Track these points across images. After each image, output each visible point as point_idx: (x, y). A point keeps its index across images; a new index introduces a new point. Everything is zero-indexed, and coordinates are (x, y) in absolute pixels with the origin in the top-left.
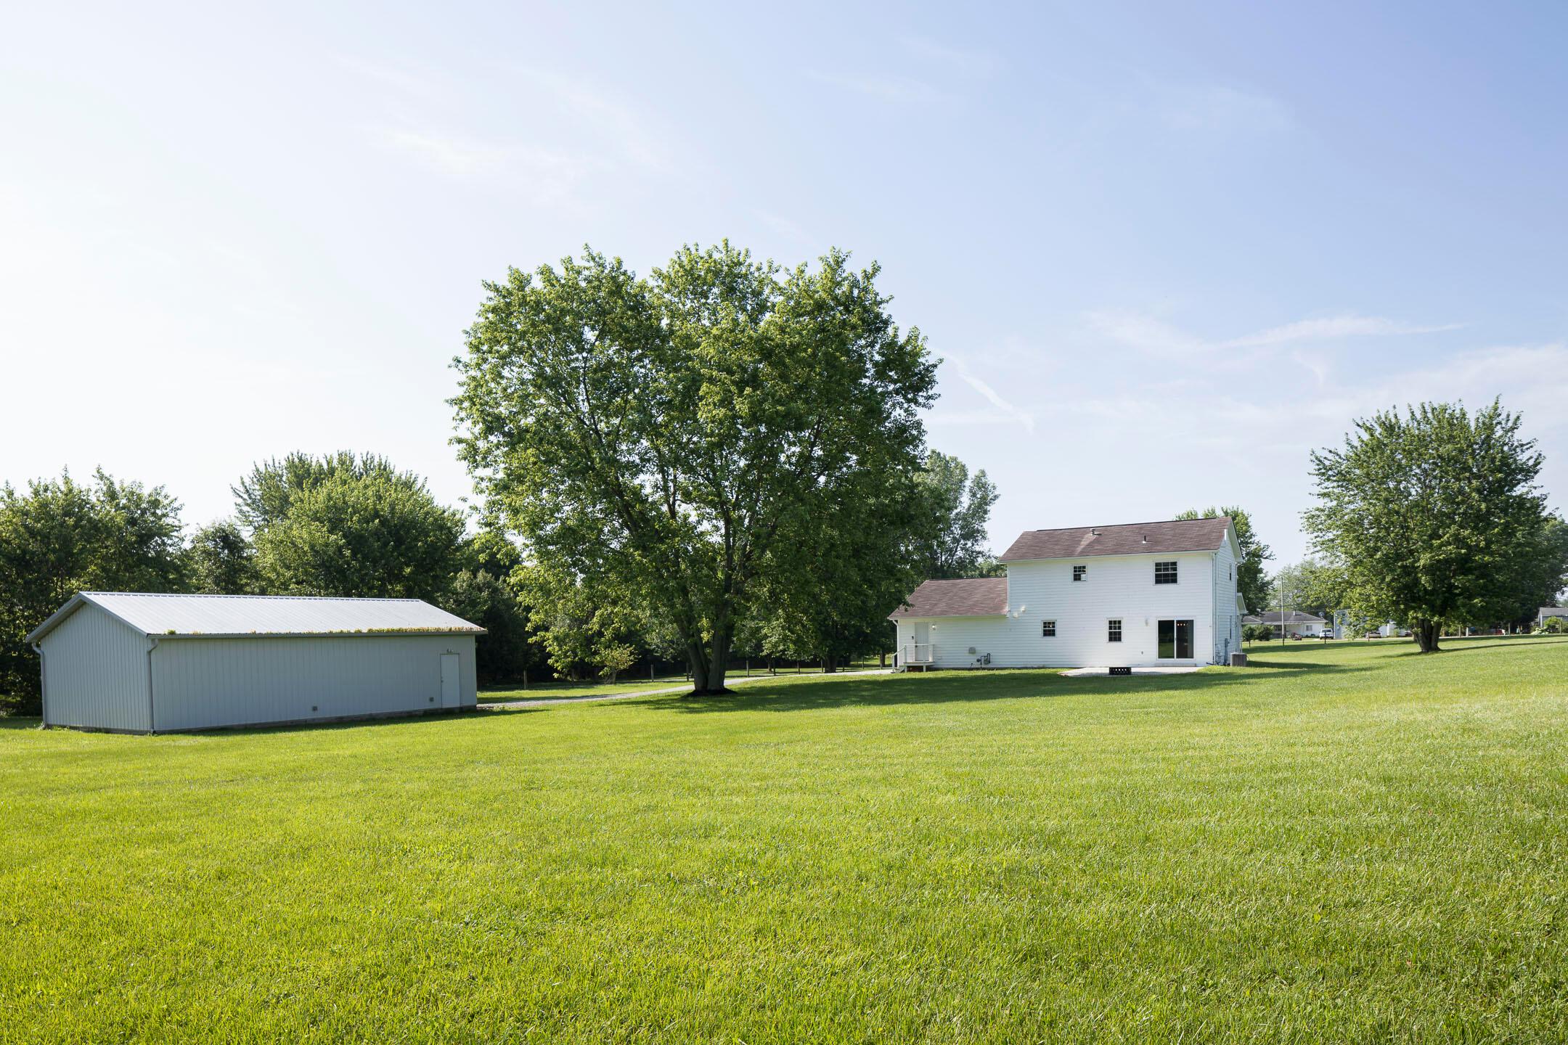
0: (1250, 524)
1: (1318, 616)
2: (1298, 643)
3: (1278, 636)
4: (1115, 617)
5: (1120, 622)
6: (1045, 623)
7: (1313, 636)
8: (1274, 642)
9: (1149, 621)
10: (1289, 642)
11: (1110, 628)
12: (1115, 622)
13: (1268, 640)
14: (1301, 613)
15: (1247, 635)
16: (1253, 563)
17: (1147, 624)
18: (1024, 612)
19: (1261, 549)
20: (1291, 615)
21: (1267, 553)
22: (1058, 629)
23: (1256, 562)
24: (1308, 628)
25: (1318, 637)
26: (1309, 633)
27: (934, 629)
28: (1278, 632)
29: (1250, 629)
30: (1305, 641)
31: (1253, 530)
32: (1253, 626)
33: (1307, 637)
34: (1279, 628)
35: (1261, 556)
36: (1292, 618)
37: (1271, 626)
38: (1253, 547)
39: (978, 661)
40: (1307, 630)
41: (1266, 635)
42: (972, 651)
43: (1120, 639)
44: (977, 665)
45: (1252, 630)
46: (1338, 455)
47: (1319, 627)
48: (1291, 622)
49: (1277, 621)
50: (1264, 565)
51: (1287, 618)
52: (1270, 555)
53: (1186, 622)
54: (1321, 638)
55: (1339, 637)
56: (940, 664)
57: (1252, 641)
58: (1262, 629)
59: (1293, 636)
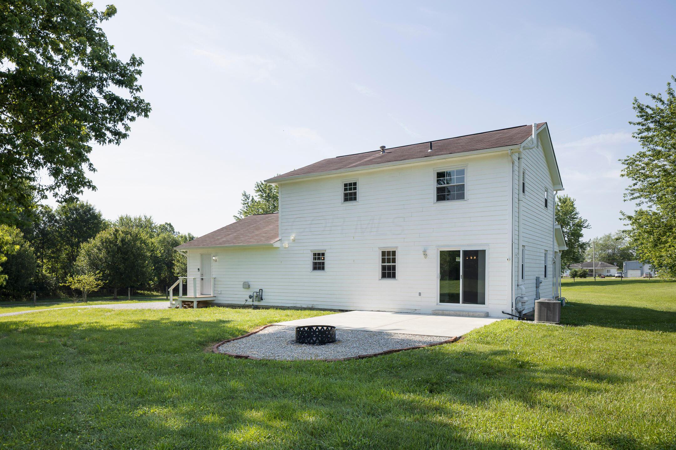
0: (575, 206)
1: (614, 265)
2: (603, 280)
3: (591, 275)
4: (389, 246)
5: (394, 253)
6: (315, 254)
7: (611, 276)
8: (589, 279)
9: (428, 252)
10: (598, 279)
11: (383, 261)
12: (389, 253)
13: (585, 277)
14: (604, 263)
15: (573, 274)
16: (576, 230)
17: (425, 255)
18: (294, 240)
19: (581, 222)
20: (598, 264)
21: (586, 225)
22: (328, 261)
23: (578, 229)
24: (608, 271)
25: (614, 276)
26: (609, 274)
27: (216, 261)
28: (591, 273)
29: (575, 271)
30: (607, 279)
31: (577, 210)
32: (576, 270)
33: (607, 276)
34: (591, 271)
35: (582, 226)
36: (599, 265)
37: (587, 269)
38: (577, 221)
39: (250, 297)
40: (608, 272)
41: (584, 275)
42: (247, 286)
43: (394, 276)
44: (250, 302)
45: (576, 272)
46: (661, 101)
47: (614, 271)
48: (598, 268)
49: (590, 267)
50: (584, 231)
51: (596, 266)
52: (588, 226)
53: (476, 253)
54: (616, 277)
55: (626, 276)
56: (222, 299)
57: (576, 278)
58: (582, 271)
59: (600, 275)
